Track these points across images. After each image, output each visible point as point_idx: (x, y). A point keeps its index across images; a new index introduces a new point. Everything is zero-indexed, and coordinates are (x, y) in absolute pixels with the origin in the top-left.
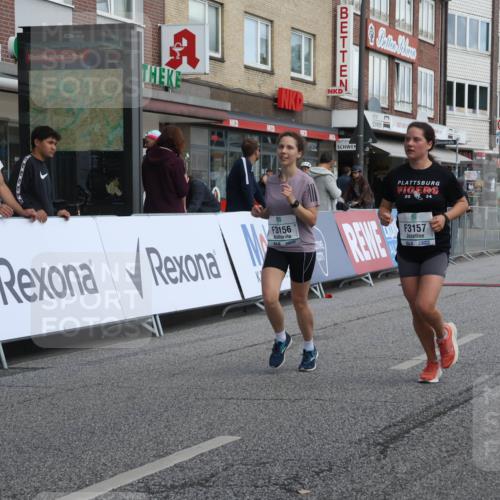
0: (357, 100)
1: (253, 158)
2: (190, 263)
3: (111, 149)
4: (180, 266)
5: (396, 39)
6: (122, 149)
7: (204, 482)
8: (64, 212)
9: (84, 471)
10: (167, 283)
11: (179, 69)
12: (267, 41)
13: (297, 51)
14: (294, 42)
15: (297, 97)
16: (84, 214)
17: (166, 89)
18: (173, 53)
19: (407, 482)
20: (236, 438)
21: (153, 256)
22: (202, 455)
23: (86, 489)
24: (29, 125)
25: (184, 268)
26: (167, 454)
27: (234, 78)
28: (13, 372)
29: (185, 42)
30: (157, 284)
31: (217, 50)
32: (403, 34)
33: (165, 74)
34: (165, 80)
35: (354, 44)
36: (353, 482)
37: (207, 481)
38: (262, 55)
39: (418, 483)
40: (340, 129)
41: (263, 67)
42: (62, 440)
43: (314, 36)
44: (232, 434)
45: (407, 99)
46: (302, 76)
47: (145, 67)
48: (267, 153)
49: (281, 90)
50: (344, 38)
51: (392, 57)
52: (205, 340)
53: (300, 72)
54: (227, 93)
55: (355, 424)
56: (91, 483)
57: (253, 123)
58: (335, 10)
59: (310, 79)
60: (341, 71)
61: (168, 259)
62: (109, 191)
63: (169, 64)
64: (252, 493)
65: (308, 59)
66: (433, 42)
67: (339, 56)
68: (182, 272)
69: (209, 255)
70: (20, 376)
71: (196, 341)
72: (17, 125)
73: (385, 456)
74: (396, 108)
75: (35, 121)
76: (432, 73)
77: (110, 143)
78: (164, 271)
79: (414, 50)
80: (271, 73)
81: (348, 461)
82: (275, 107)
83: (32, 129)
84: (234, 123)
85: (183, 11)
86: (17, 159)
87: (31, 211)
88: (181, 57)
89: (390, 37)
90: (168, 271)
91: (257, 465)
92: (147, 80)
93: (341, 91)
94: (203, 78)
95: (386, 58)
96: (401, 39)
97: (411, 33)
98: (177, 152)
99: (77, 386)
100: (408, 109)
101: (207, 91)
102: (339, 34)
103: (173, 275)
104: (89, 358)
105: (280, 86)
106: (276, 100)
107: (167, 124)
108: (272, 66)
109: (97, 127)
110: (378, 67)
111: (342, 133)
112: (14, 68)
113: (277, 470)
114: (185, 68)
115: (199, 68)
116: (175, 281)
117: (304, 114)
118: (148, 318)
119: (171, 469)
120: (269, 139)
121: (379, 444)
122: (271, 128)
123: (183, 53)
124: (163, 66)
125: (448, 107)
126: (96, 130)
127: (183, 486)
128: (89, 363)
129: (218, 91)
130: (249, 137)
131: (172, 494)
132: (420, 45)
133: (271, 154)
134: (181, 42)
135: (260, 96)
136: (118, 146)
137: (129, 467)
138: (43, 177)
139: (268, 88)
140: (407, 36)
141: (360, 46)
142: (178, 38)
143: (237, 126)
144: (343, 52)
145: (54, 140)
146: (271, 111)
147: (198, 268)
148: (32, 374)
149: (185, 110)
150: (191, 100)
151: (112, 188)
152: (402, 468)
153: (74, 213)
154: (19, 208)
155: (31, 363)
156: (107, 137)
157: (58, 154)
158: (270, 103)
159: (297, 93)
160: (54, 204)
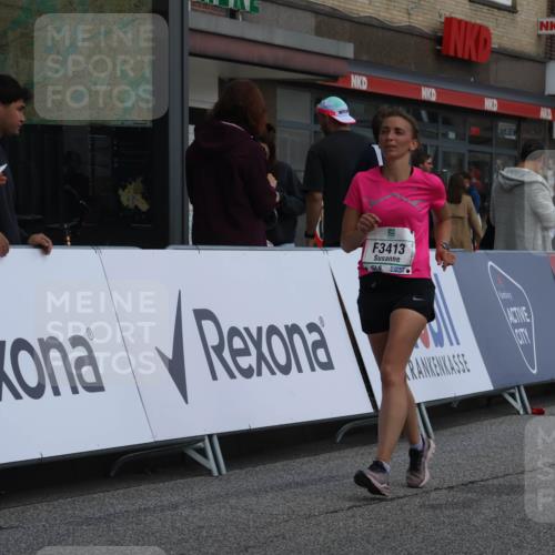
2: (275, 339)
8: (40, 238)
10: (232, 376)
15: (480, 35)
16: (81, 240)
17: (233, 14)
21: (208, 325)
25: (265, 349)
30: (215, 377)
49: (449, 21)
52: (302, 485)
54: (347, 24)
57: (396, 83)
59: (506, 2)
61: (234, 332)
62: (125, 202)
68: (261, 357)
69: (312, 327)
71: (288, 486)
78: (226, 354)
82: (438, 54)
84: (359, 82)
90: (235, 353)
101: (310, 20)
103: (244, 362)
105: (448, 14)
106: (439, 40)
116: (247, 373)
117: (493, 68)
118: (200, 439)
120: (424, 114)
122: (429, 94)
135: (409, 32)
139: (426, 18)
143: (364, 87)
146: (429, 61)
147: (290, 350)
149: (268, 55)
150: (279, 38)
151: (131, 197)
153: (60, 242)
157: (28, 128)
158: (429, 46)
159: (480, 27)
160: (22, 224)
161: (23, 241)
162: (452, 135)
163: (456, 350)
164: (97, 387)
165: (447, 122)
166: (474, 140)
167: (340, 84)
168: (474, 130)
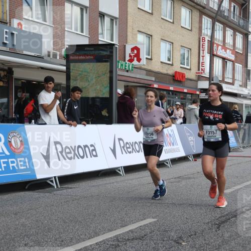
0: (208, 77)
1: (164, 101)
2: (136, 145)
3: (104, 96)
4: (132, 146)
5: (226, 51)
6: (108, 96)
7: (141, 238)
8: (84, 122)
9: (91, 231)
10: (126, 153)
11: (133, 63)
12: (170, 51)
13: (183, 56)
14: (182, 52)
15: (183, 75)
16: (92, 123)
17: (127, 71)
18: (130, 56)
19: (229, 241)
20: (155, 220)
21: (121, 142)
22: (141, 226)
23: (92, 239)
24: (70, 86)
25: (134, 147)
26: (126, 225)
27: (156, 67)
28: (62, 189)
29: (135, 52)
30: (122, 153)
31: (149, 55)
32: (229, 49)
33: (127, 65)
34: (127, 68)
35: (208, 53)
36: (205, 240)
37: (143, 238)
38: (168, 57)
39: (233, 242)
40: (201, 89)
41: (169, 62)
42: (82, 218)
43: (190, 49)
44: (153, 218)
45: (230, 77)
46: (185, 66)
47: (119, 62)
48: (169, 99)
49: (176, 72)
50: (203, 50)
51: (224, 59)
52: (142, 178)
53: (184, 65)
54: (153, 73)
55: (206, 215)
56: (94, 237)
57: (164, 86)
58: (200, 39)
59: (189, 68)
60: (202, 64)
61: (127, 143)
62: (103, 114)
63: (128, 61)
64: (162, 244)
65: (188, 59)
66: (241, 53)
67: (201, 58)
68: (133, 149)
70: (65, 191)
71: (139, 178)
72: (65, 86)
73: (219, 230)
74: (225, 81)
75: (73, 84)
76: (241, 66)
77: (104, 94)
78: (125, 148)
79: (234, 56)
80: (172, 65)
81: (203, 231)
82: (174, 79)
83: (71, 88)
84: (156, 86)
85: (135, 38)
86: (65, 100)
87: (70, 122)
88: (134, 58)
89: (223, 50)
90: (127, 148)
91: (164, 231)
92: (119, 67)
93: (202, 73)
94: (143, 67)
95: (222, 59)
96: (228, 51)
97: (232, 49)
98: (132, 98)
99: (88, 196)
100: (231, 81)
101: (145, 72)
102: (201, 49)
103: (129, 150)
104: (93, 184)
105: (176, 70)
106: (174, 76)
107: (128, 86)
108: (172, 62)
109: (98, 87)
110: (218, 63)
111: (202, 91)
112: (64, 62)
113: (172, 234)
114: (135, 62)
115: (141, 63)
116: (130, 152)
117: (186, 82)
118: (119, 168)
119: (128, 232)
120: (171, 93)
121: (217, 224)
122: (171, 88)
123: (134, 56)
124: (126, 61)
125: (248, 81)
126: (98, 88)
127: (133, 239)
128: (94, 186)
129: (149, 72)
130: (162, 92)
131: (128, 242)
132: (236, 54)
133: (172, 99)
134: (134, 51)
135: (167, 75)
136: (107, 95)
137: (110, 230)
138: (75, 108)
139: (171, 71)
140: (230, 50)
141: (210, 54)
142: (133, 50)
143: (157, 87)
144: (203, 56)
145: (79, 92)
146: (172, 81)
147: (140, 147)
148: (70, 190)
149: (135, 80)
150: (138, 76)
151: (104, 113)
152: (227, 235)
153: (88, 123)
154: (66, 121)
155: (70, 186)
156: (102, 91)
157: (82, 98)
158: (171, 77)
159: (183, 73)
160: (80, 119)
161: (80, 123)
162: (177, 98)
163: (177, 147)
164: (96, 156)
165: (176, 95)
166: (182, 99)
167: (151, 86)
168: (182, 96)
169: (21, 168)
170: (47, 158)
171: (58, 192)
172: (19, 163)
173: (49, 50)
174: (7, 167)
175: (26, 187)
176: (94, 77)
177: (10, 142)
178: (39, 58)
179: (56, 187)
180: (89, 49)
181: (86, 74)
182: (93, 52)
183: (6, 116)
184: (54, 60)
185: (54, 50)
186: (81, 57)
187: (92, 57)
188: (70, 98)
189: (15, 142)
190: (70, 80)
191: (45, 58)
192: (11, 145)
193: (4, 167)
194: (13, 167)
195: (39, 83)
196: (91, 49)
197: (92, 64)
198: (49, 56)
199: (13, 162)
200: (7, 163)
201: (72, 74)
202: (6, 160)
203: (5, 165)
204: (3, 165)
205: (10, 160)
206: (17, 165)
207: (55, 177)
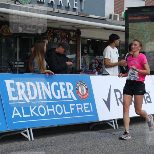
24: (128, 43)
28: (120, 130)
72: (124, 43)
75: (130, 41)
86: (123, 55)
112: (124, 23)
169: (86, 111)
170: (108, 103)
171: (117, 133)
172: (85, 108)
173: (111, 13)
174: (75, 111)
175: (90, 128)
176: (149, 34)
177: (77, 89)
178: (103, 20)
179: (115, 128)
180: (145, 10)
181: (142, 32)
182: (149, 13)
183: (74, 68)
184: (115, 22)
185: (114, 13)
186: (139, 18)
187: (148, 17)
188: (128, 52)
189: (81, 90)
190: (128, 37)
191: (107, 20)
192: (78, 92)
193: (72, 110)
194: (80, 110)
195: (102, 41)
196: (148, 10)
197: (148, 23)
198: (110, 18)
199: (79, 107)
200: (75, 107)
201: (130, 32)
202: (74, 105)
203: (73, 109)
204: (72, 109)
205: (77, 105)
206: (83, 109)
207: (114, 120)
